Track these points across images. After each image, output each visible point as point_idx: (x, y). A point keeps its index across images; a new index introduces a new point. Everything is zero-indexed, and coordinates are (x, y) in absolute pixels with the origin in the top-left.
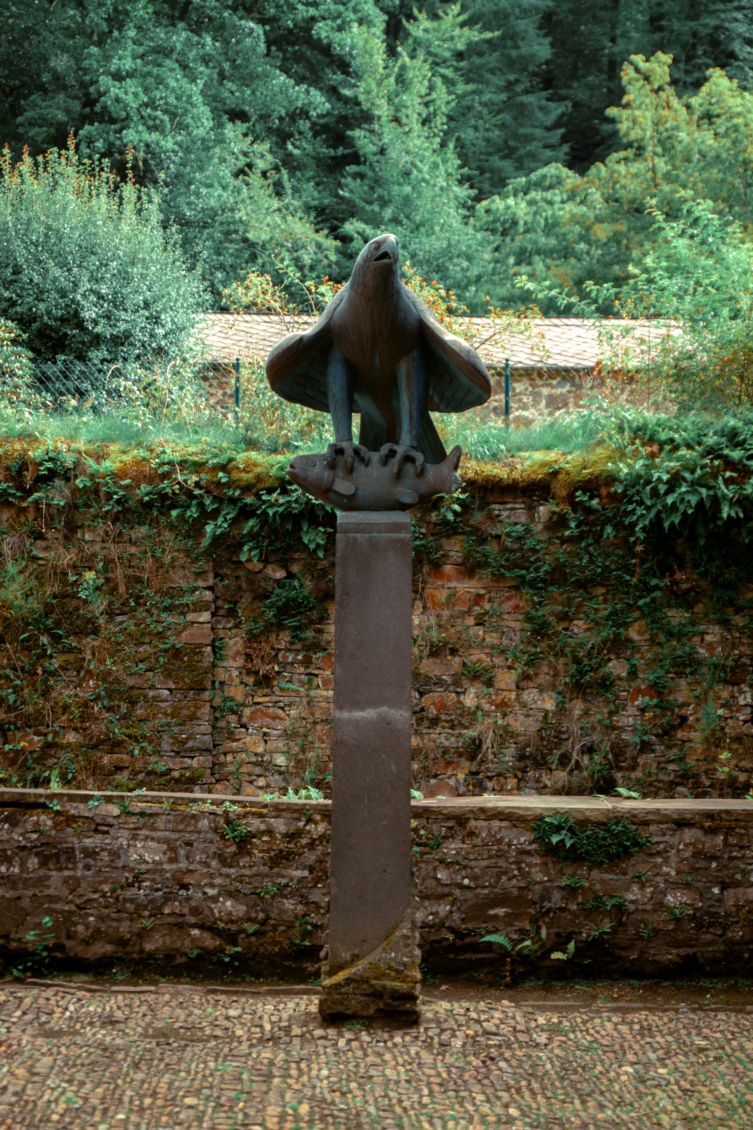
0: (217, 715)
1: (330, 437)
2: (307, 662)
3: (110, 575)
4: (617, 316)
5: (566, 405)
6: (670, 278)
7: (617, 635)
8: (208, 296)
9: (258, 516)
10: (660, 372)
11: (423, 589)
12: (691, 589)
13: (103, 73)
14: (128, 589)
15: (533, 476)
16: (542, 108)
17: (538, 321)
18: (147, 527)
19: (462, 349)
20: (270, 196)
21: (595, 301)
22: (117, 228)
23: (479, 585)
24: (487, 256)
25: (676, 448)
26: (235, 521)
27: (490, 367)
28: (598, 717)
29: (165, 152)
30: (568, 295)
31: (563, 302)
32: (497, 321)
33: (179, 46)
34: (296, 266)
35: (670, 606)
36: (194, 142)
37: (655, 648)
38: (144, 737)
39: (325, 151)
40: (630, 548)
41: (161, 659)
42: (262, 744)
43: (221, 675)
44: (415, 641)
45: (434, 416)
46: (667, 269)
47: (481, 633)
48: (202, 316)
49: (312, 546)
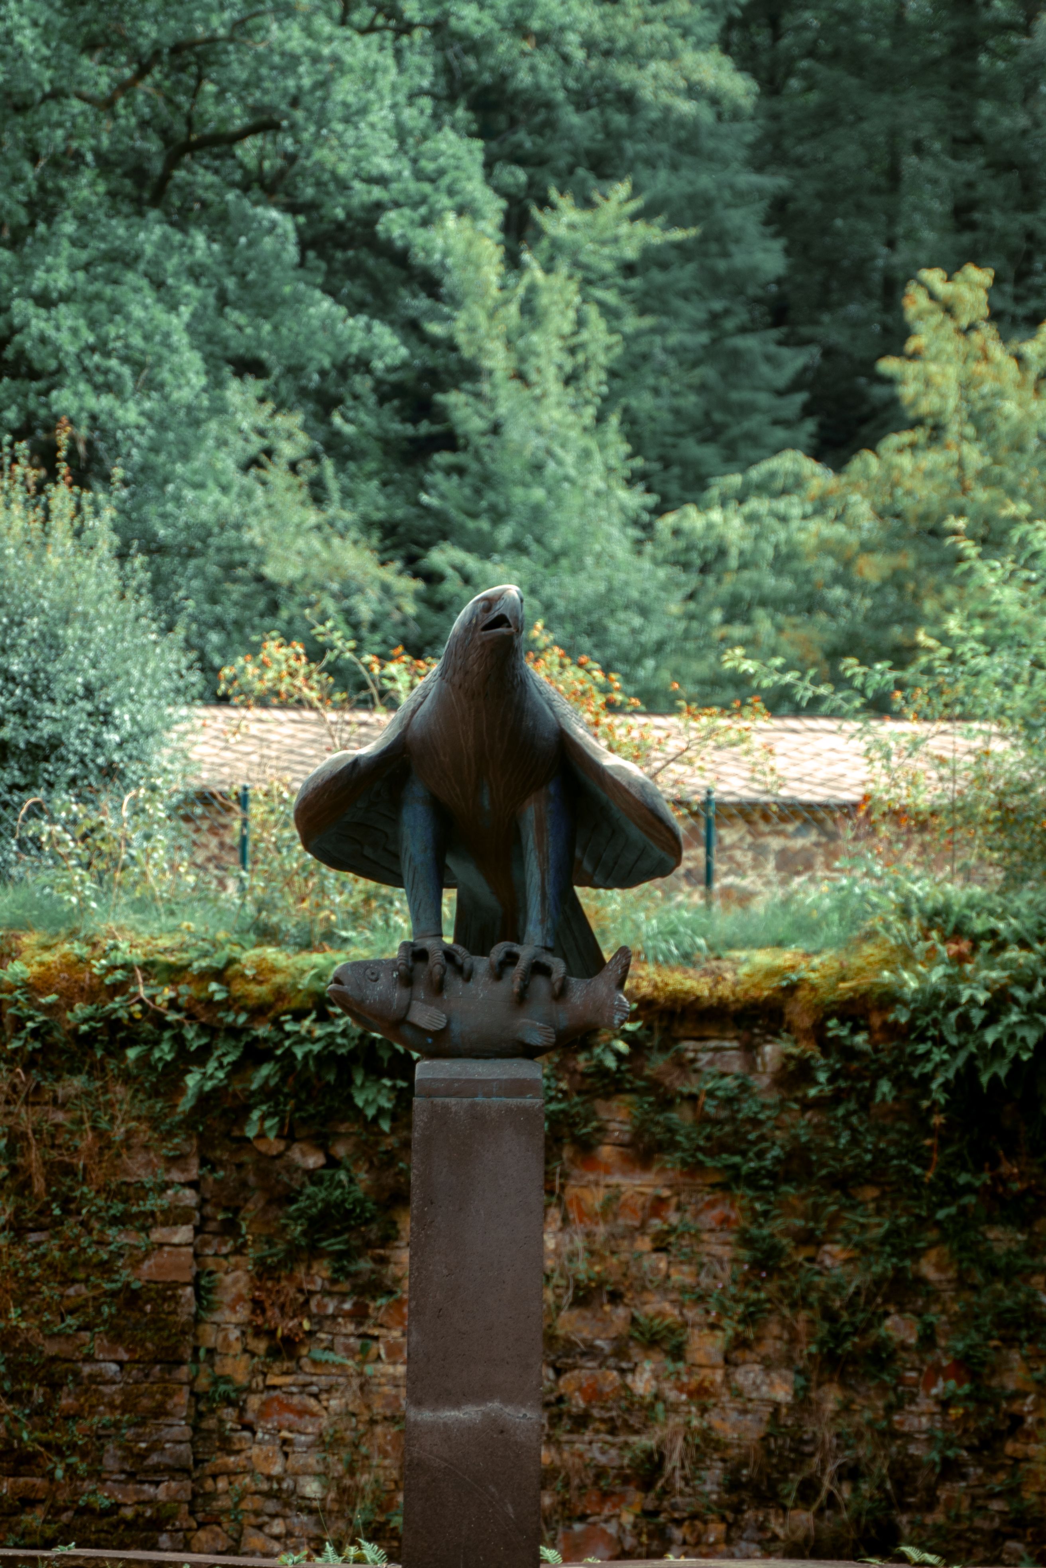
0: (202, 1407)
1: (403, 922)
2: (360, 1315)
3: (19, 1160)
4: (898, 716)
5: (809, 866)
6: (989, 654)
7: (899, 1271)
8: (195, 677)
9: (278, 1059)
10: (973, 815)
11: (563, 1187)
12: (1028, 1191)
13: (19, 295)
14: (49, 1185)
15: (754, 993)
16: (769, 359)
17: (761, 723)
18: (83, 1078)
19: (633, 781)
20: (303, 504)
21: (862, 692)
22: (39, 561)
23: (659, 1181)
24: (675, 608)
25: (1001, 946)
26: (236, 1068)
27: (679, 803)
28: (868, 1415)
29: (124, 428)
30: (816, 682)
31: (805, 692)
32: (693, 724)
33: (149, 250)
34: (348, 622)
35: (991, 1221)
36: (173, 412)
37: (966, 1295)
38: (73, 1447)
39: (399, 428)
40: (922, 1119)
41: (106, 1310)
42: (280, 1459)
43: (210, 1337)
44: (548, 1278)
45: (584, 894)
46: (983, 640)
47: (663, 1265)
48: (184, 711)
49: (370, 1112)
